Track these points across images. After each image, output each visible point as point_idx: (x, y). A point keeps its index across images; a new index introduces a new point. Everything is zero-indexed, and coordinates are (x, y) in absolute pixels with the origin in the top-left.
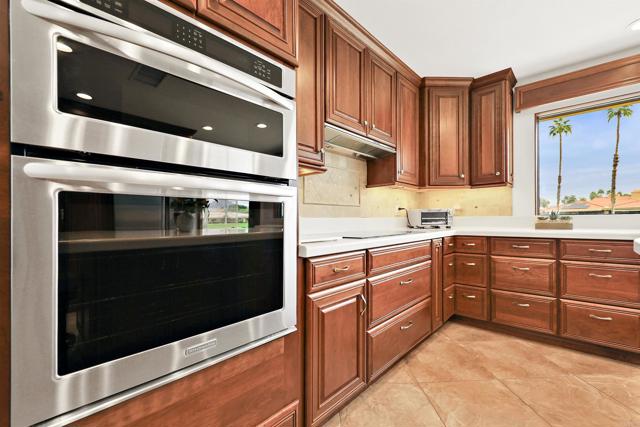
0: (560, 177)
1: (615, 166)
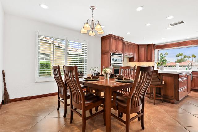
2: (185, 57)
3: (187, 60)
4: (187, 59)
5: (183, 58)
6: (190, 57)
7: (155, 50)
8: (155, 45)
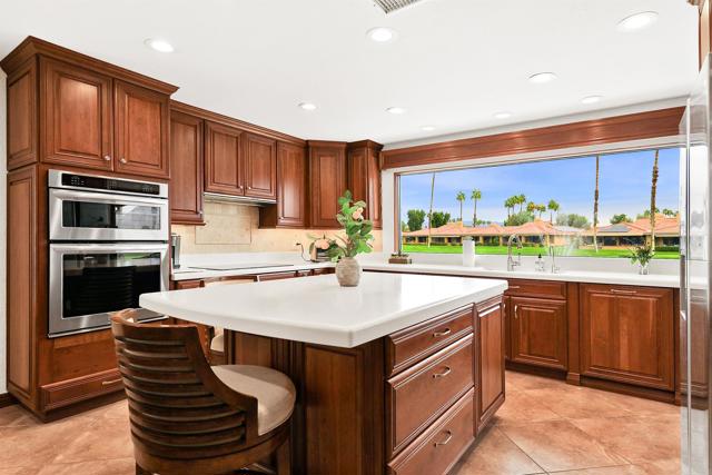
0: (597, 192)
1: (655, 181)
2: (530, 209)
3: (537, 217)
4: (536, 213)
5: (525, 210)
6: (543, 209)
7: (383, 172)
8: (381, 146)
